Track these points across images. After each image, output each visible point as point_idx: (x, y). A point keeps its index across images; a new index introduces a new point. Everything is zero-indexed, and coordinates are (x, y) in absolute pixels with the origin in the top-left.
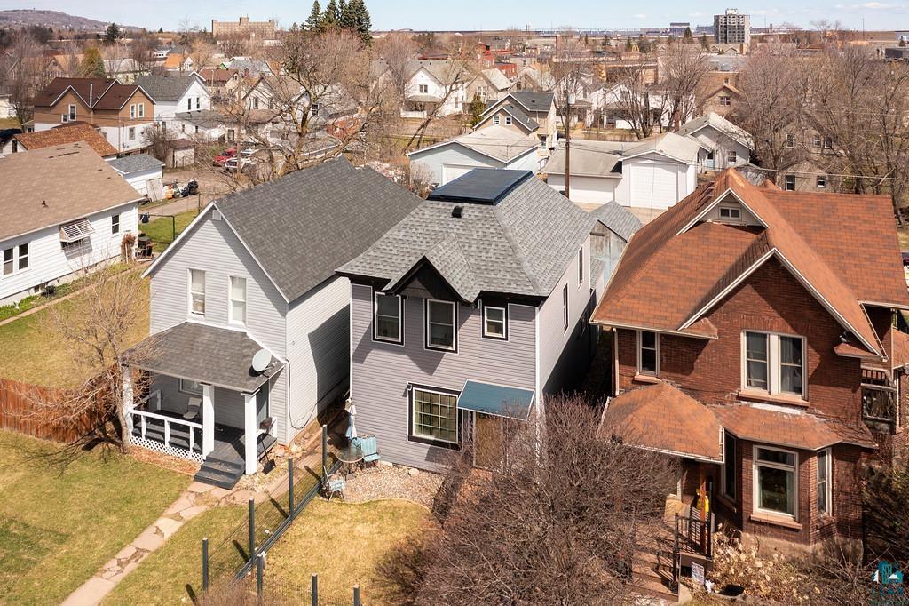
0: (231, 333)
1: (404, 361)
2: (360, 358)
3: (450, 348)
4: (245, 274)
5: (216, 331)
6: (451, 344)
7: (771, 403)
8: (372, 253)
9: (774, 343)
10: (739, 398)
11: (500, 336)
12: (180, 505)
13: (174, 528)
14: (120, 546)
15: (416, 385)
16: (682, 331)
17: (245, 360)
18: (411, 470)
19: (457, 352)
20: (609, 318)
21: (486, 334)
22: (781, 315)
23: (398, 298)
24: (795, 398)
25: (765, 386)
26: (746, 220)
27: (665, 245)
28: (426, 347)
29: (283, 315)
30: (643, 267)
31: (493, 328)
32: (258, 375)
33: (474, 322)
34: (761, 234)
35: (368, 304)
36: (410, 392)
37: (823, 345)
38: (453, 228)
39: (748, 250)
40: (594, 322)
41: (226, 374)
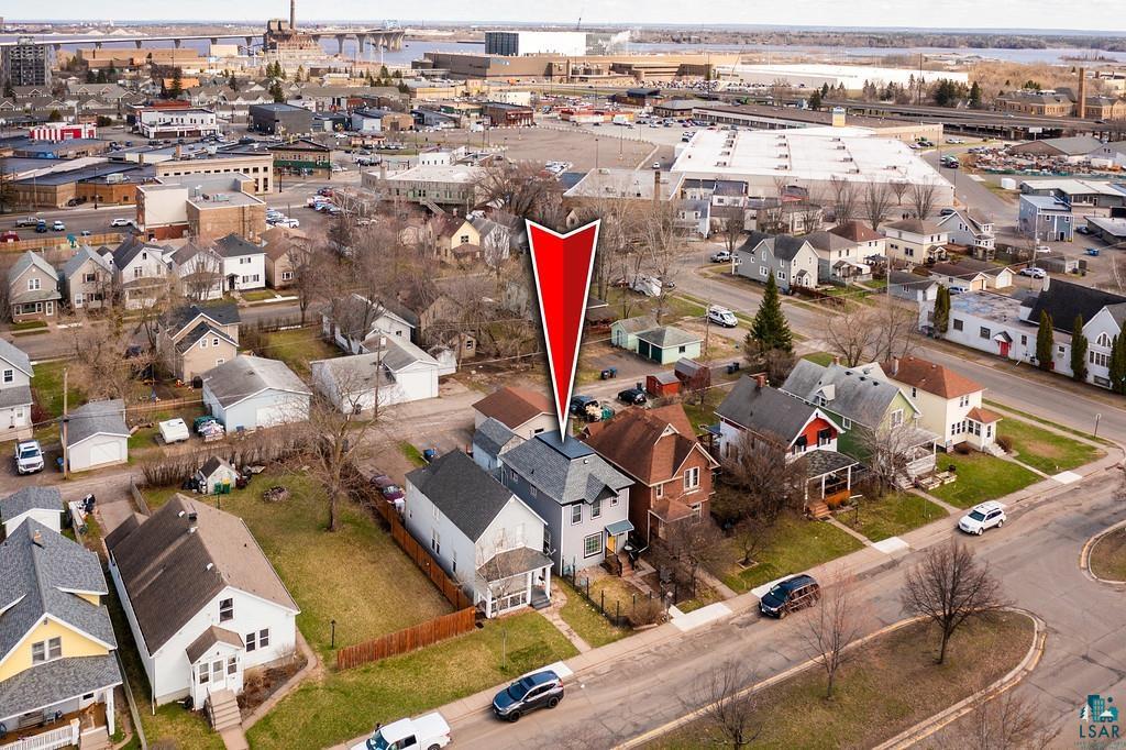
0: (519, 549)
3: (599, 516)
6: (600, 514)
10: (684, 493)
11: (616, 504)
12: (549, 618)
13: (561, 622)
14: (560, 633)
15: (587, 536)
16: (673, 478)
17: (538, 555)
18: (586, 570)
19: (601, 517)
20: (653, 483)
21: (612, 505)
22: (694, 462)
23: (581, 505)
24: (696, 487)
25: (689, 486)
26: (670, 432)
27: (653, 450)
28: (591, 520)
29: (541, 532)
30: (651, 461)
31: (613, 502)
32: (548, 558)
33: (608, 503)
34: (677, 437)
35: (570, 512)
36: (585, 540)
37: (704, 467)
38: (589, 469)
39: (677, 444)
40: (650, 486)
41: (538, 563)
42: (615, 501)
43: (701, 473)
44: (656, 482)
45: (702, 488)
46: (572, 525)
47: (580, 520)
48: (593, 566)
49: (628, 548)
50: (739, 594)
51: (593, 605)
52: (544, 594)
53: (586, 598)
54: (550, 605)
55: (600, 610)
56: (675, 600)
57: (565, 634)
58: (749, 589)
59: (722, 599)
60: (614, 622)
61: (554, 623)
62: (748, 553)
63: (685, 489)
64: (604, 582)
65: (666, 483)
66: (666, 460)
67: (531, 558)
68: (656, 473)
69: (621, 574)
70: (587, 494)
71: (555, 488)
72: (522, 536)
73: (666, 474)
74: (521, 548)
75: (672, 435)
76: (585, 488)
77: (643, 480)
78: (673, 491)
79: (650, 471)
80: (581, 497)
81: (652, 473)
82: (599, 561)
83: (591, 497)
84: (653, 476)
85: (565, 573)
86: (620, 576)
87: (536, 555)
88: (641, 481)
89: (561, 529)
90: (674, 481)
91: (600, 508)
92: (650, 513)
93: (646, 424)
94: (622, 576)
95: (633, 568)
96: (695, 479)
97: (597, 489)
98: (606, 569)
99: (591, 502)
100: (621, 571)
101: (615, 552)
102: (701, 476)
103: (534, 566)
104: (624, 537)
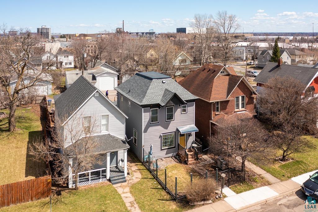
0: (104, 135)
1: (159, 128)
2: (146, 131)
3: (172, 120)
4: (109, 113)
5: (98, 136)
6: (172, 119)
7: (240, 111)
8: (147, 98)
9: (240, 98)
10: (235, 112)
11: (185, 112)
12: (120, 191)
13: (129, 195)
14: (124, 204)
15: (163, 134)
16: (227, 99)
17: (118, 140)
18: (162, 159)
19: (174, 120)
20: (213, 100)
21: (182, 113)
22: (242, 92)
23: (157, 109)
24: (243, 109)
25: (238, 108)
26: (225, 73)
27: (213, 82)
28: (166, 122)
29: (123, 124)
30: (212, 88)
31: (183, 111)
32: (126, 143)
33: (179, 110)
34: (230, 76)
35: (149, 113)
36: (161, 136)
37: (248, 96)
38: (165, 86)
39: (230, 80)
40: (210, 102)
41: (116, 146)
42: (184, 110)
43: (246, 100)
44: (215, 100)
45: (248, 111)
46: (150, 124)
47: (157, 121)
48: (169, 157)
49: (194, 145)
50: (282, 181)
51: (160, 183)
52: (123, 172)
53: (156, 178)
54: (125, 181)
55: (164, 188)
56: (229, 183)
57: (128, 205)
58: (289, 178)
59: (269, 184)
60: (174, 198)
61: (123, 195)
62: (284, 151)
63: (236, 110)
64: (174, 168)
65: (222, 102)
66: (222, 88)
67: (112, 142)
68: (215, 94)
69: (188, 162)
70: (162, 100)
71: (139, 97)
72: (107, 125)
73: (222, 96)
74: (106, 135)
75: (226, 75)
76: (161, 97)
77: (206, 99)
78: (227, 110)
79: (211, 93)
80: (157, 103)
81: (212, 94)
82: (173, 154)
83: (165, 102)
84: (213, 96)
85: (145, 160)
86: (187, 164)
87: (117, 140)
88: (205, 100)
89: (142, 126)
90: (228, 101)
91: (173, 114)
92: (211, 122)
93: (210, 70)
94: (188, 164)
95: (197, 159)
96: (243, 104)
97: (169, 96)
98: (178, 159)
99: (164, 105)
100: (188, 160)
101: (186, 148)
102: (247, 102)
103: (111, 148)
104: (192, 138)
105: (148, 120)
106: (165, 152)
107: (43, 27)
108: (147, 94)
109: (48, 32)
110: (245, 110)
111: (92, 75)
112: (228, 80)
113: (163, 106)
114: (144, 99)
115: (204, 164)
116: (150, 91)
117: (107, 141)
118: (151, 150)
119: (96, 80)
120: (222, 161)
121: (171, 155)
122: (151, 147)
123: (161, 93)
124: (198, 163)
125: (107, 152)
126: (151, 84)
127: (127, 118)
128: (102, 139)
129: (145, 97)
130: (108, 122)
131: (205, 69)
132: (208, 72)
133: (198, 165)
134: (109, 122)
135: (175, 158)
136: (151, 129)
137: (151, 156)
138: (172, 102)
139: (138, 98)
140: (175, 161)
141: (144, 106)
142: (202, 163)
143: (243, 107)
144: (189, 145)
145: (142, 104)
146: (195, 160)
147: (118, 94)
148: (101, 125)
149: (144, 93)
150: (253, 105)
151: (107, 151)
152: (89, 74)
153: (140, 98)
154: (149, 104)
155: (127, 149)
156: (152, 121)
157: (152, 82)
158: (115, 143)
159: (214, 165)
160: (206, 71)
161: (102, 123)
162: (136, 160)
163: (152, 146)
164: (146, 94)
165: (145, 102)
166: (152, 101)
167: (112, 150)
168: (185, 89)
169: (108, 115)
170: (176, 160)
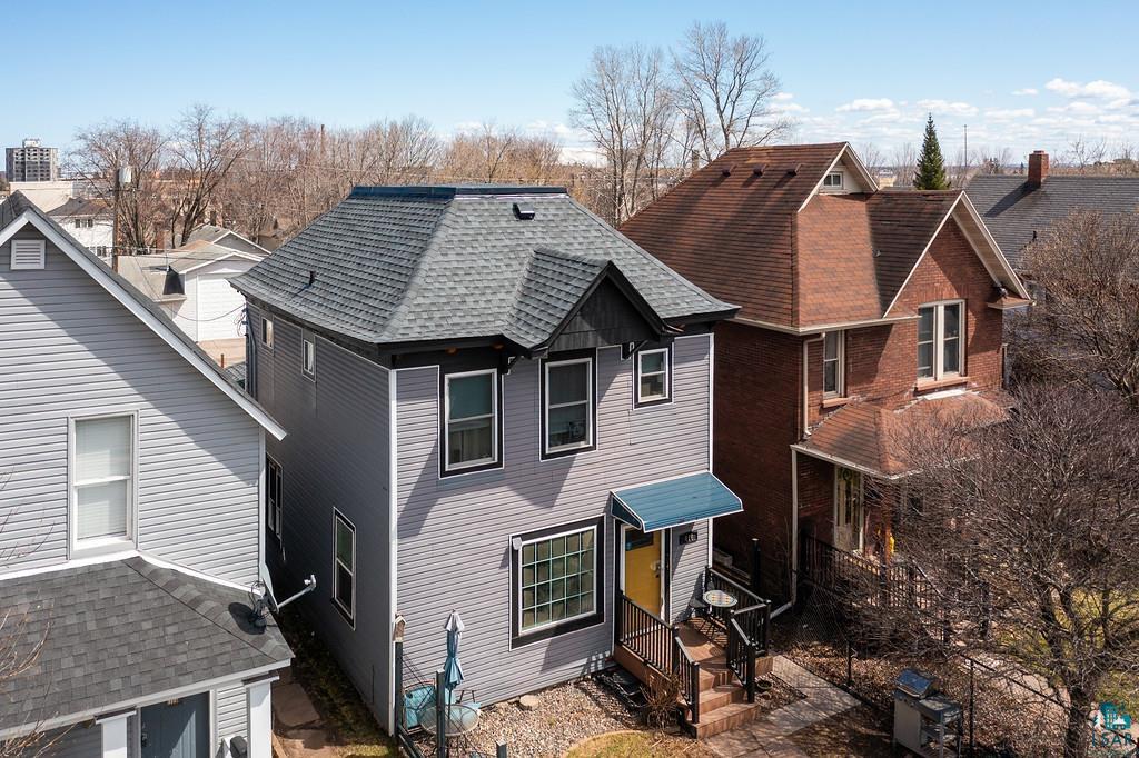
1: (502, 500)
2: (413, 523)
3: (583, 445)
6: (583, 437)
7: (940, 389)
8: (420, 300)
9: (941, 313)
10: (917, 393)
11: (658, 397)
15: (524, 537)
16: (886, 319)
17: (201, 609)
18: (525, 701)
19: (594, 447)
20: (813, 323)
21: (641, 400)
22: (950, 278)
23: (490, 376)
24: (954, 377)
25: (929, 373)
26: (848, 187)
27: (794, 226)
28: (545, 456)
29: (251, 479)
30: (793, 255)
31: (648, 386)
32: (261, 629)
33: (623, 383)
34: (874, 200)
35: (431, 405)
36: (515, 553)
37: (978, 305)
38: (534, 237)
39: (875, 217)
40: (802, 330)
41: (181, 659)
42: (654, 385)
43: (968, 324)
44: (825, 321)
45: (975, 390)
46: (444, 473)
47: (490, 454)
48: (564, 684)
63: (923, 382)
65: (851, 335)
66: (848, 260)
67: (147, 625)
68: (816, 291)
69: (695, 719)
70: (519, 317)
71: (370, 302)
72: (120, 492)
73: (860, 303)
74: (108, 567)
75: (853, 196)
76: (513, 299)
77: (767, 318)
78: (880, 380)
79: (795, 285)
80: (490, 330)
81: (802, 289)
82: (589, 662)
83: (541, 325)
84: (808, 300)
85: (412, 719)
86: (688, 731)
87: (194, 604)
88: (761, 323)
89: (387, 489)
90: (883, 331)
91: (584, 406)
92: (800, 454)
93: (758, 174)
94: (699, 732)
95: (749, 690)
96: (951, 347)
97: (568, 289)
98: (622, 699)
99: (537, 341)
100: (694, 708)
101: (663, 617)
102: (971, 334)
103: (135, 679)
104: (698, 557)
105: (426, 447)
106: (539, 651)
107: (28, 143)
108: (418, 280)
109: (49, 163)
110: (963, 384)
111: (165, 273)
112: (864, 221)
113: (528, 353)
114: (403, 308)
115: (796, 722)
116: (441, 258)
117: (113, 621)
118: (452, 654)
119: (182, 292)
120: (934, 705)
121: (573, 669)
122: (451, 636)
123: (509, 275)
124: (758, 721)
125: (101, 716)
126: (448, 219)
127: (279, 435)
128: (68, 601)
129: (411, 294)
130: (128, 469)
131: (726, 174)
132: (747, 184)
133: (761, 732)
134: (137, 468)
135: (600, 683)
136: (447, 511)
137: (451, 697)
138: (587, 327)
139: (360, 306)
140: (608, 715)
141: (404, 355)
142: (784, 718)
143: (951, 365)
144: (680, 596)
145: (385, 338)
146: (736, 699)
147: (248, 316)
148: (74, 497)
149: (401, 277)
150: (1000, 355)
151: (98, 711)
152: (151, 268)
153: (375, 304)
154: (433, 336)
155: (271, 673)
156: (455, 458)
157: (451, 209)
158: (170, 630)
159: (863, 730)
160: (733, 183)
161: (77, 482)
162: (349, 718)
163: (461, 626)
164: (411, 277)
165: (406, 325)
166: (456, 320)
167: (141, 694)
168: (649, 256)
169: (127, 419)
170: (611, 703)
